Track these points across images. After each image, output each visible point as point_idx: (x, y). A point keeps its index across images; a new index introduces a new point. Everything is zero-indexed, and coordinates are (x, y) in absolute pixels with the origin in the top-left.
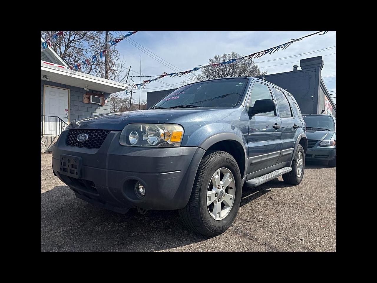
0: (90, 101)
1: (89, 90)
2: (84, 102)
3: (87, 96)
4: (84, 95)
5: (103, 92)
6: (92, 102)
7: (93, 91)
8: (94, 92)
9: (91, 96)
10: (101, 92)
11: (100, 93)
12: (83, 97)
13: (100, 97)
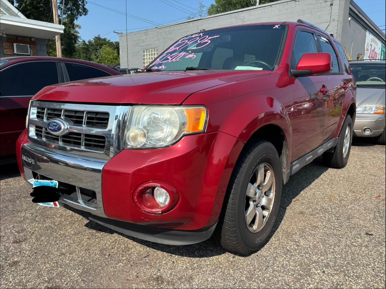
0: (14, 51)
1: (6, 34)
2: (5, 54)
3: (8, 44)
4: (4, 43)
5: (33, 37)
6: (17, 52)
7: (17, 38)
8: (19, 39)
9: (15, 45)
10: (30, 38)
11: (28, 39)
12: (3, 46)
13: (28, 45)
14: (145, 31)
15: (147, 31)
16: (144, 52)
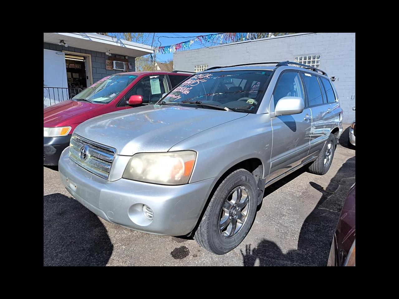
0: (113, 67)
1: (111, 54)
2: (107, 69)
3: (109, 62)
4: (106, 60)
5: (127, 56)
6: (116, 68)
7: (115, 56)
8: (117, 57)
9: (114, 62)
10: (125, 56)
11: (123, 57)
12: (105, 62)
13: (124, 62)
14: (197, 50)
15: (199, 50)
16: (195, 67)
